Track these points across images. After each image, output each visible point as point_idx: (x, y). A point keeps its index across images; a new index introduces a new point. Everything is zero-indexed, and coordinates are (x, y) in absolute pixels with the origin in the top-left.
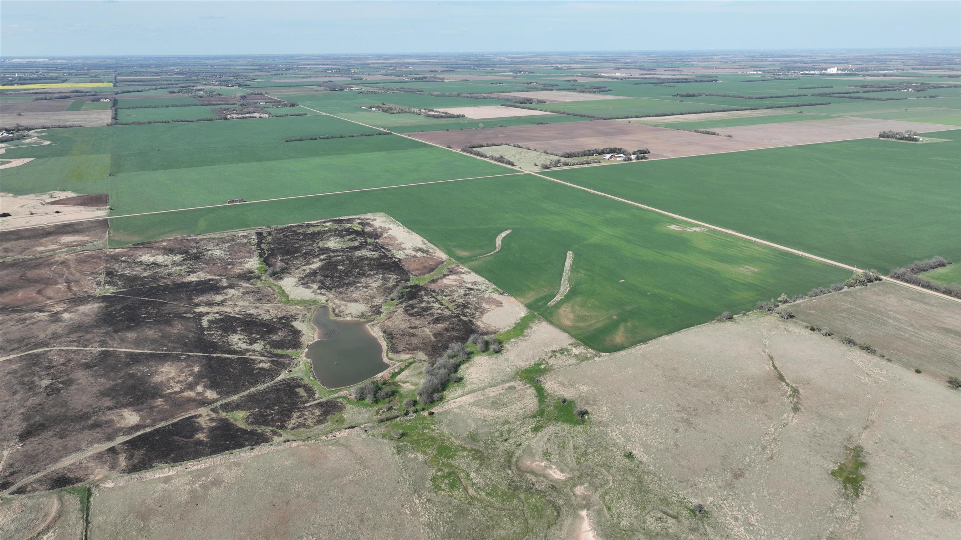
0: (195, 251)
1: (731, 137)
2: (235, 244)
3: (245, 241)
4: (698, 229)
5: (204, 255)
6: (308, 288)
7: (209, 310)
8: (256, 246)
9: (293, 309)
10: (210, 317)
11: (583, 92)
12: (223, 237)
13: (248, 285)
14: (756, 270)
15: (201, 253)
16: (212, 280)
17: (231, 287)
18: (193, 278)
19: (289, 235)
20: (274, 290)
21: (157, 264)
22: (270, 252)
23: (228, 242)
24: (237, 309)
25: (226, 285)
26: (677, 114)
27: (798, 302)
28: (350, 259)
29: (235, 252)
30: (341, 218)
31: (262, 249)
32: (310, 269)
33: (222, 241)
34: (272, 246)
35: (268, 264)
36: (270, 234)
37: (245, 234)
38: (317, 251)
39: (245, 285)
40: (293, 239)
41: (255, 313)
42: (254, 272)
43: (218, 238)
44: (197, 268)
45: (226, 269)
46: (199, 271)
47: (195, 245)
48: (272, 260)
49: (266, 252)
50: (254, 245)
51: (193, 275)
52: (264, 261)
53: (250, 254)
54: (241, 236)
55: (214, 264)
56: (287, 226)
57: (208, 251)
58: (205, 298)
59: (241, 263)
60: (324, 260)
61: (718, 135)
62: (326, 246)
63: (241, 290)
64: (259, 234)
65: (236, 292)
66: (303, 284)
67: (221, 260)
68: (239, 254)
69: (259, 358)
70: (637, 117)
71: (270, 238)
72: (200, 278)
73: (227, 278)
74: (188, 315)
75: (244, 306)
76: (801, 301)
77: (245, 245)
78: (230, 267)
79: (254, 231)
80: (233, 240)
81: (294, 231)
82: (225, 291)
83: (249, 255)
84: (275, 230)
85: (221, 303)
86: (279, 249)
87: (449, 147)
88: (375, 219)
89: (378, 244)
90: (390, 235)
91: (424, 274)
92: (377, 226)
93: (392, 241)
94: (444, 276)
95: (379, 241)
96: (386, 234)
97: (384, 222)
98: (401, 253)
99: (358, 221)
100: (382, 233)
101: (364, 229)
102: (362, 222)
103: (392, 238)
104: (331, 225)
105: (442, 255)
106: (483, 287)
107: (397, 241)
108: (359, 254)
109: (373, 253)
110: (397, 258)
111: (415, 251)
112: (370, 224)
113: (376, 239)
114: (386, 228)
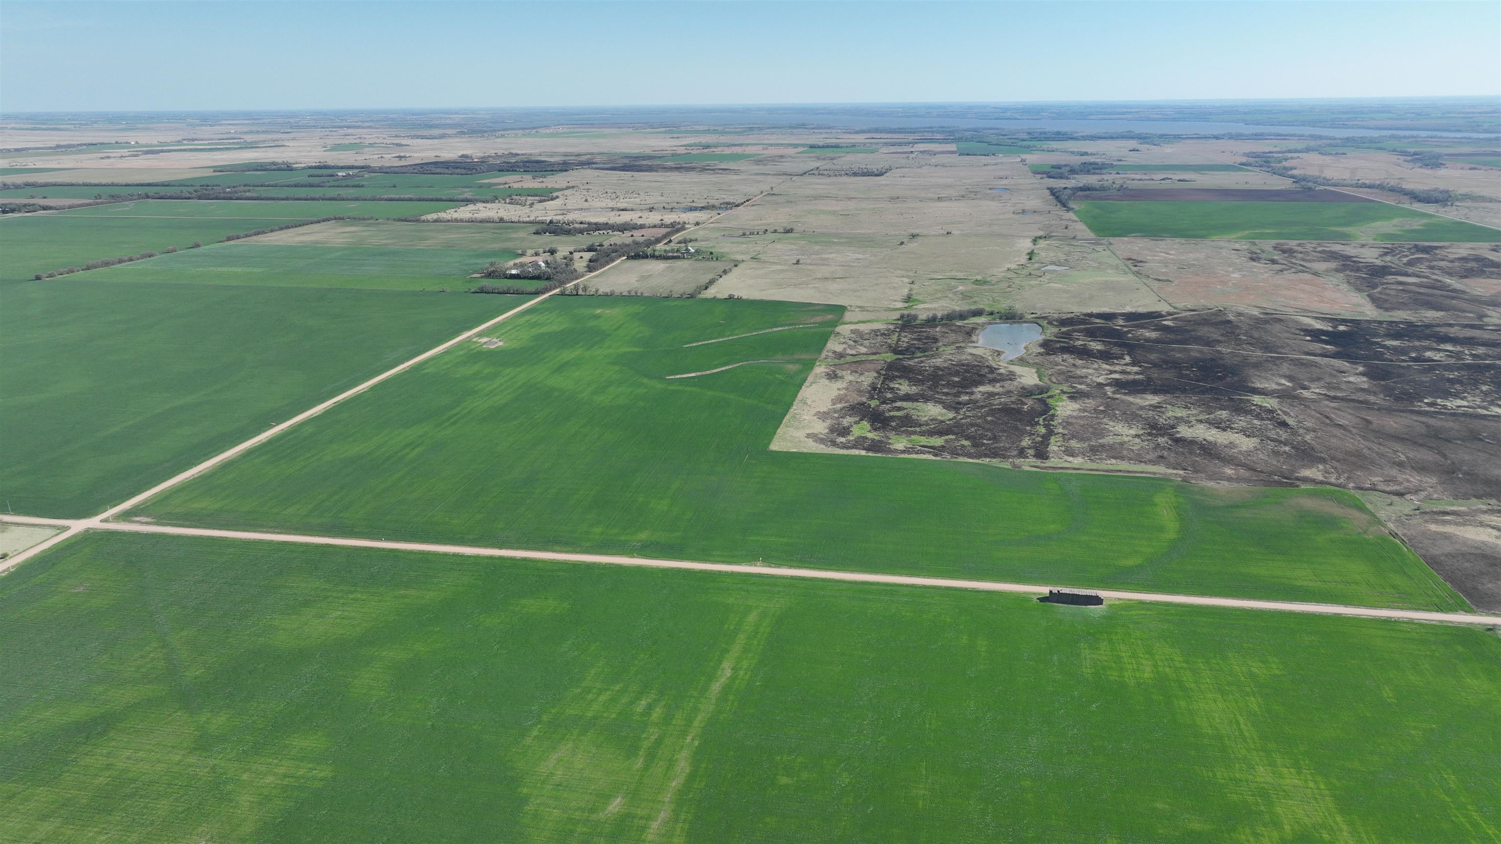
0: (1161, 440)
2: (1089, 439)
3: (1074, 443)
5: (1143, 429)
6: (1010, 371)
7: (1124, 368)
8: (1056, 431)
9: (1038, 360)
10: (1123, 362)
12: (1114, 461)
13: (1079, 386)
15: (1149, 434)
16: (1125, 394)
17: (1100, 385)
18: (1152, 399)
19: (990, 439)
20: (1050, 379)
21: (1218, 428)
22: (1036, 420)
23: (1103, 446)
24: (1096, 366)
25: (1107, 388)
28: (934, 387)
29: (1091, 426)
31: (1046, 426)
32: (994, 386)
33: (1116, 451)
34: (1028, 428)
35: (1046, 405)
36: (1022, 453)
37: (1070, 459)
38: (964, 410)
39: (1083, 387)
40: (988, 430)
41: (1077, 360)
42: (1068, 397)
43: (1122, 458)
44: (1149, 410)
45: (1107, 406)
46: (1146, 406)
47: (1166, 454)
48: (1038, 407)
49: (1041, 422)
50: (1058, 433)
51: (1153, 402)
52: (1050, 409)
53: (1067, 423)
54: (1077, 455)
55: (1125, 413)
56: (980, 461)
57: (1137, 436)
58: (1131, 377)
59: (1085, 411)
60: (967, 393)
62: (944, 411)
63: (1088, 381)
64: (1042, 454)
65: (1094, 379)
66: (1014, 375)
67: (1114, 418)
68: (1086, 422)
69: (1080, 337)
71: (1026, 442)
72: (1142, 398)
73: (1105, 394)
74: (1146, 365)
75: (1088, 368)
77: (1073, 437)
78: (1101, 408)
79: (1049, 463)
80: (1094, 450)
81: (975, 445)
82: (1109, 381)
83: (1070, 420)
84: (1009, 457)
85: (1112, 372)
86: (1020, 420)
88: (809, 436)
89: (872, 398)
90: (834, 404)
91: (873, 360)
92: (829, 422)
93: (846, 396)
94: (857, 355)
95: (864, 399)
96: (839, 406)
97: (803, 428)
98: (862, 378)
99: (843, 440)
100: (842, 409)
101: (855, 423)
102: (839, 435)
103: (839, 399)
104: (899, 443)
105: (820, 369)
106: (842, 340)
107: (842, 392)
108: (914, 390)
109: (897, 386)
110: (878, 372)
111: (842, 377)
112: (832, 430)
113: (863, 404)
114: (823, 416)
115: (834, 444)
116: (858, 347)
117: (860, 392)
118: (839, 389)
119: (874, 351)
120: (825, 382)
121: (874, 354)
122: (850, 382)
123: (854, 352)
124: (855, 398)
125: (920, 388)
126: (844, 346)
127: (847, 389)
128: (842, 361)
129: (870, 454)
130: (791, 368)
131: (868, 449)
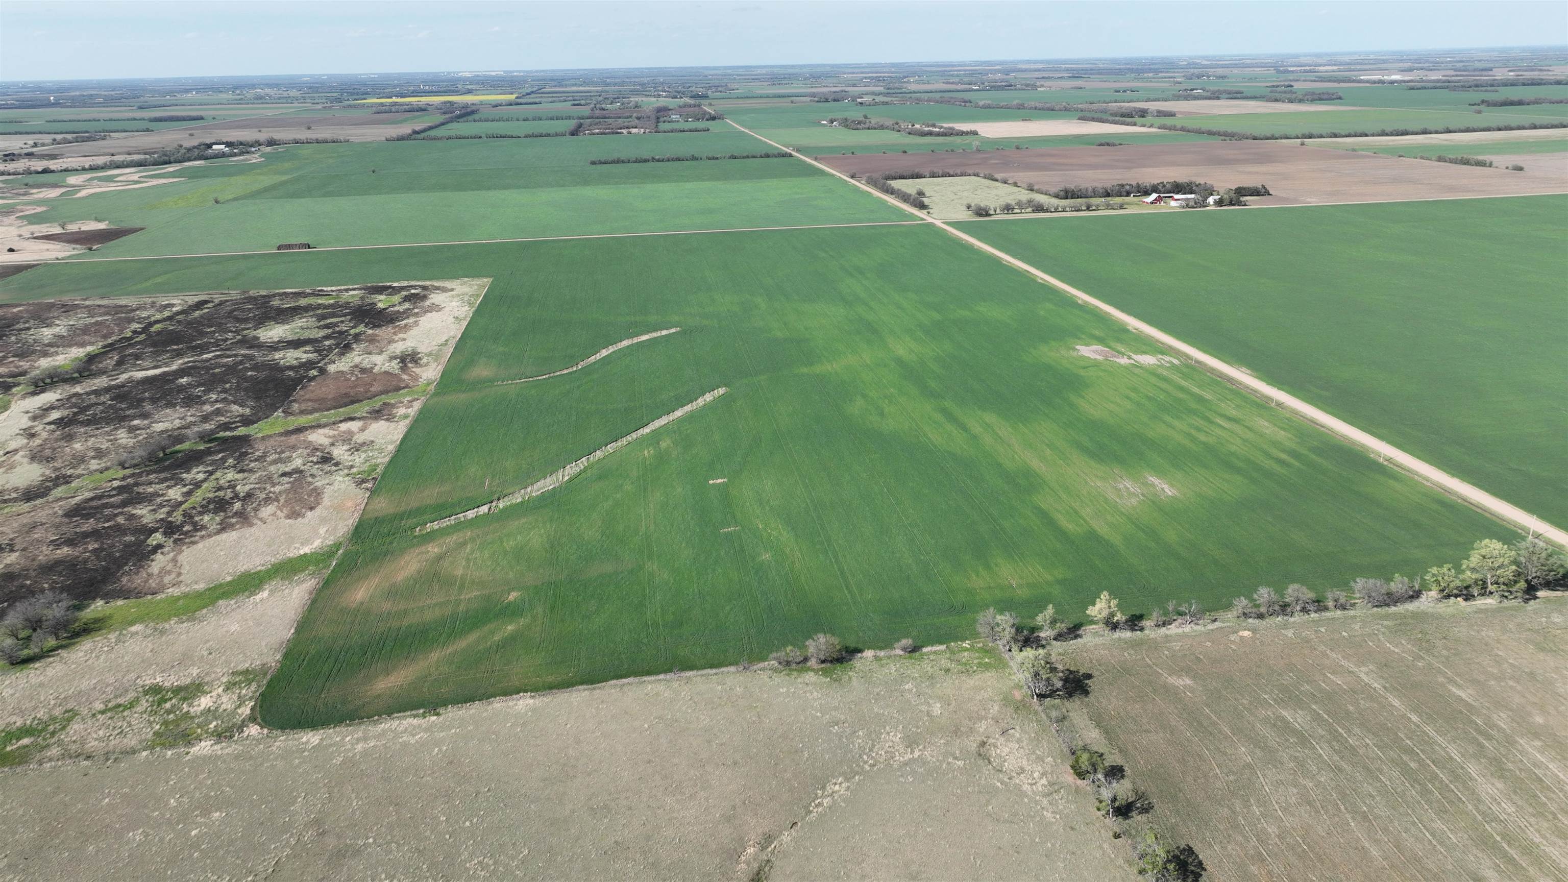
0: (27, 325)
1: (1521, 169)
3: (147, 314)
4: (1148, 360)
5: (18, 335)
6: (37, 417)
8: (142, 326)
11: (1276, 100)
12: (131, 304)
14: (1169, 491)
15: (25, 330)
19: (242, 309)
22: (144, 338)
23: (115, 314)
26: (1437, 132)
27: (1173, 629)
28: (238, 364)
29: (85, 332)
30: (395, 284)
31: (141, 332)
32: (131, 378)
34: (172, 328)
36: (220, 304)
37: (177, 302)
38: (229, 342)
40: (231, 317)
42: (24, 376)
43: (116, 307)
47: (54, 315)
48: (110, 354)
49: (139, 337)
50: (144, 323)
52: (96, 355)
54: (163, 305)
57: (46, 327)
59: (46, 355)
60: (196, 361)
61: (1490, 166)
62: (263, 334)
64: (201, 304)
66: (47, 408)
67: (26, 345)
68: (80, 337)
70: (1336, 136)
71: (202, 312)
76: (1187, 629)
77: (133, 320)
78: (11, 359)
79: (203, 298)
81: (266, 303)
84: (240, 299)
86: (171, 333)
87: (852, 177)
88: (452, 290)
89: (357, 337)
90: (416, 322)
91: (311, 413)
92: (427, 303)
93: (395, 333)
94: (341, 422)
95: (370, 332)
96: (411, 320)
97: (458, 295)
98: (357, 360)
99: (413, 291)
100: (408, 317)
101: (394, 306)
102: (418, 294)
103: (406, 328)
104: (353, 296)
105: (430, 373)
106: (359, 459)
107: (401, 336)
108: (278, 355)
109: (305, 356)
110: (322, 371)
111: (393, 358)
112: (425, 297)
113: (375, 326)
114: (436, 308)
115: (424, 288)
116: (326, 441)
117: (372, 340)
118: (404, 340)
119: (293, 439)
120: (422, 349)
121: (299, 430)
122: (381, 352)
123: (344, 427)
124: (383, 332)
125: (269, 358)
126: (360, 438)
127: (390, 342)
128: (377, 403)
129: (388, 284)
130: (482, 371)
131: (390, 287)
